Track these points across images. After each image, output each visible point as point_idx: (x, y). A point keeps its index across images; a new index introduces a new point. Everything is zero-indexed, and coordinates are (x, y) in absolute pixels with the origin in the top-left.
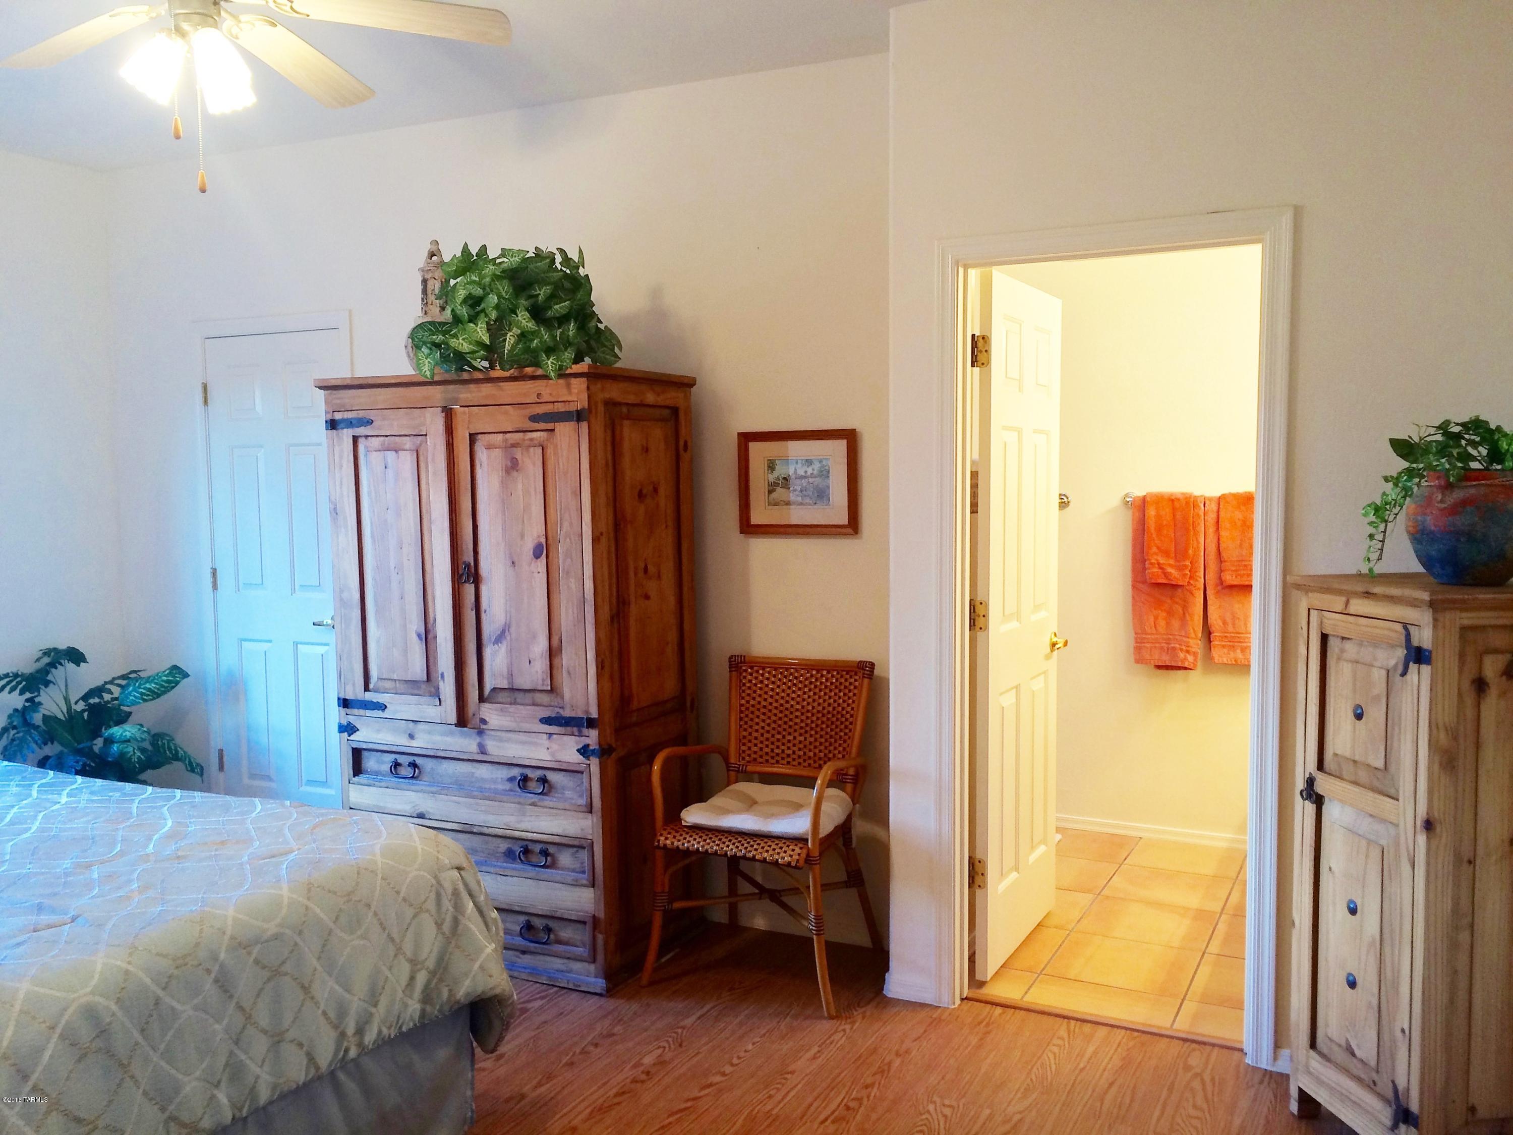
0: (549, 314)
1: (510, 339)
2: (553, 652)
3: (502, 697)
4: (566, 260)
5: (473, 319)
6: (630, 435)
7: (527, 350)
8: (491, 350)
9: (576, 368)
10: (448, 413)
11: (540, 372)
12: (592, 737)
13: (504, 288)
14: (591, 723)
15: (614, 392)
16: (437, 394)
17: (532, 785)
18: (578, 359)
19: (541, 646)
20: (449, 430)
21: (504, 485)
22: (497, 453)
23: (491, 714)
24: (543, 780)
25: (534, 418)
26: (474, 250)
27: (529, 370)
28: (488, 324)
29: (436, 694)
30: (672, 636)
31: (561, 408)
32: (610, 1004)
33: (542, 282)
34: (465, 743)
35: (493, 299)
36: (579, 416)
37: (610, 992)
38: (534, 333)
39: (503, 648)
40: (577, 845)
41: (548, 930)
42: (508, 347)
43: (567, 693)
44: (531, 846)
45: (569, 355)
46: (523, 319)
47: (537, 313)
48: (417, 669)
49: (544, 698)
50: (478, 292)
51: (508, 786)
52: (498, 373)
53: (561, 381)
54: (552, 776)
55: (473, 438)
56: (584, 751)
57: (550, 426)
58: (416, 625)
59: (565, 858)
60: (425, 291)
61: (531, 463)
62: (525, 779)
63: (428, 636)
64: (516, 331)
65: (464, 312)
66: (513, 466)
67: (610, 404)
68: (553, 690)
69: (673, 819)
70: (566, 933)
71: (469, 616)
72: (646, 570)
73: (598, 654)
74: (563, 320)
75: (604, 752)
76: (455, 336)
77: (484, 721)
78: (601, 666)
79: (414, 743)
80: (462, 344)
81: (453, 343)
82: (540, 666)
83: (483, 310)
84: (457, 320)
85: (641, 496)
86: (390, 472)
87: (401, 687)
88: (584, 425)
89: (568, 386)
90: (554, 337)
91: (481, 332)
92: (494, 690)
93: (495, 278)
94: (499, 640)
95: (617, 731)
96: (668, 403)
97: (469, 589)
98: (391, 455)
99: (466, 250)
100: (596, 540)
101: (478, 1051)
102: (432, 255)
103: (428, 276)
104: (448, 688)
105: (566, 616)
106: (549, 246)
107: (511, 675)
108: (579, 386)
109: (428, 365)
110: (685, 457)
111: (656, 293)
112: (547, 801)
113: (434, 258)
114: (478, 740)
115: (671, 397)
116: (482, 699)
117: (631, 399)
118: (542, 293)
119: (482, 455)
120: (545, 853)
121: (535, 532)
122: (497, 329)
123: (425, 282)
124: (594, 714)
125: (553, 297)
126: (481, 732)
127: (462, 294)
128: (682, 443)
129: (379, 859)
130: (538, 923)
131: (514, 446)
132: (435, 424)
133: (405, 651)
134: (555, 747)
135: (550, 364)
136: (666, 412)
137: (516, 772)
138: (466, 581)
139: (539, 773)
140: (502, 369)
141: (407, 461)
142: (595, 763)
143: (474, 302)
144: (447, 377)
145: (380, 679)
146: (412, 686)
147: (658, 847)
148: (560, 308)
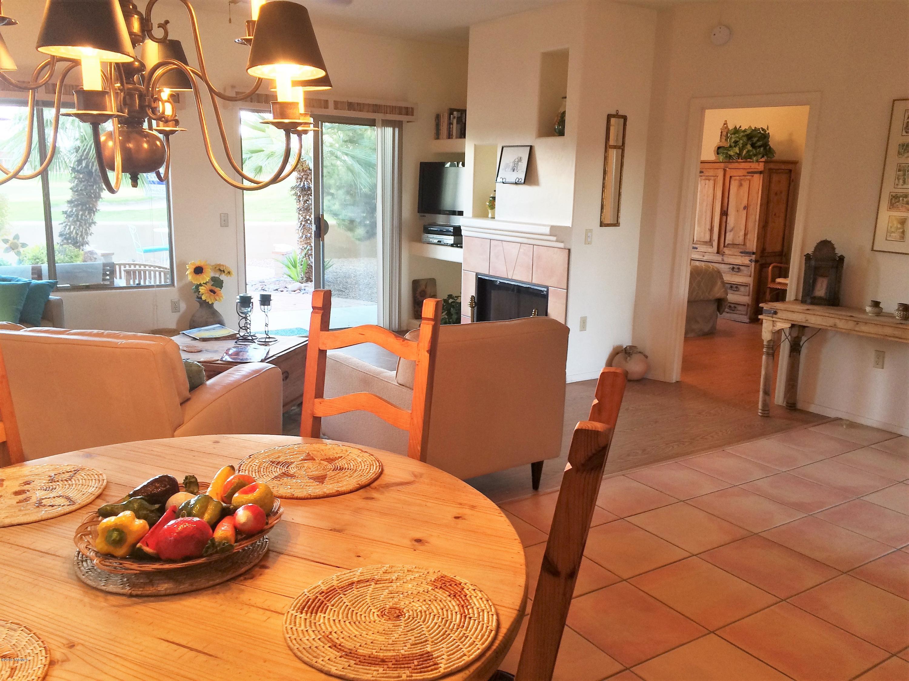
0: (756, 145)
1: (744, 152)
2: (745, 235)
3: (729, 246)
4: (763, 130)
5: (735, 147)
6: (775, 178)
7: (749, 155)
8: (739, 155)
9: (761, 160)
10: (725, 170)
11: (751, 161)
12: (753, 257)
13: (745, 139)
14: (754, 253)
15: (772, 166)
16: (722, 165)
17: (736, 270)
18: (763, 157)
19: (742, 233)
20: (724, 175)
21: (738, 190)
22: (737, 182)
23: (726, 251)
24: (739, 269)
25: (748, 173)
26: (738, 127)
27: (749, 160)
28: (739, 147)
29: (712, 245)
30: (781, 234)
31: (756, 170)
32: (751, 325)
33: (755, 137)
34: (719, 258)
35: (741, 142)
36: (761, 173)
37: (750, 323)
38: (751, 151)
39: (732, 233)
40: (746, 285)
41: (735, 307)
42: (744, 154)
43: (748, 245)
44: (733, 285)
45: (760, 156)
46: (749, 147)
47: (753, 145)
48: (707, 238)
49: (742, 247)
50: (738, 140)
51: (728, 270)
52: (740, 160)
53: (757, 163)
54: (742, 268)
55: (731, 177)
56: (751, 261)
57: (752, 175)
58: (708, 226)
59: (742, 289)
60: (721, 135)
61: (746, 185)
62: (733, 268)
63: (711, 230)
64: (747, 150)
65: (733, 145)
66: (741, 185)
67: (770, 169)
68: (744, 244)
69: (773, 281)
70: (740, 308)
71: (724, 224)
72: (775, 214)
73: (758, 236)
74: (760, 147)
75: (756, 261)
76: (730, 151)
77: (724, 252)
78: (758, 239)
79: (704, 258)
80: (731, 153)
81: (729, 153)
82: (742, 238)
83: (738, 144)
84: (731, 146)
85: (776, 194)
86: (706, 186)
87: (702, 243)
88: (762, 175)
89: (759, 165)
90: (756, 152)
91: (737, 150)
92: (728, 244)
93: (743, 136)
94: (730, 231)
95: (761, 257)
96: (789, 168)
97: (724, 217)
98: (707, 181)
99: (736, 127)
100: (761, 205)
101: (719, 314)
102: (724, 124)
103: (723, 131)
104: (715, 244)
105: (750, 225)
106: (759, 126)
107: (733, 240)
108: (762, 164)
109: (721, 158)
110: (792, 184)
111: (791, 134)
112: (739, 274)
113: (725, 125)
114: (722, 257)
115: (790, 167)
116: (724, 247)
117: (777, 168)
118: (755, 140)
119: (732, 182)
120: (737, 287)
121: (745, 202)
122: (741, 150)
123: (722, 132)
124: (755, 251)
125: (758, 141)
126: (723, 255)
127: (733, 140)
128: (791, 179)
129: (704, 267)
130: (732, 305)
131: (742, 180)
132: (721, 173)
133: (705, 233)
134: (743, 259)
135: (755, 159)
136: (787, 171)
137: (731, 266)
138: (724, 215)
139: (737, 266)
140: (741, 159)
141: (712, 182)
142: (753, 264)
143: (736, 142)
144: (726, 161)
145: (697, 241)
146: (705, 243)
147: (768, 287)
148: (759, 143)
